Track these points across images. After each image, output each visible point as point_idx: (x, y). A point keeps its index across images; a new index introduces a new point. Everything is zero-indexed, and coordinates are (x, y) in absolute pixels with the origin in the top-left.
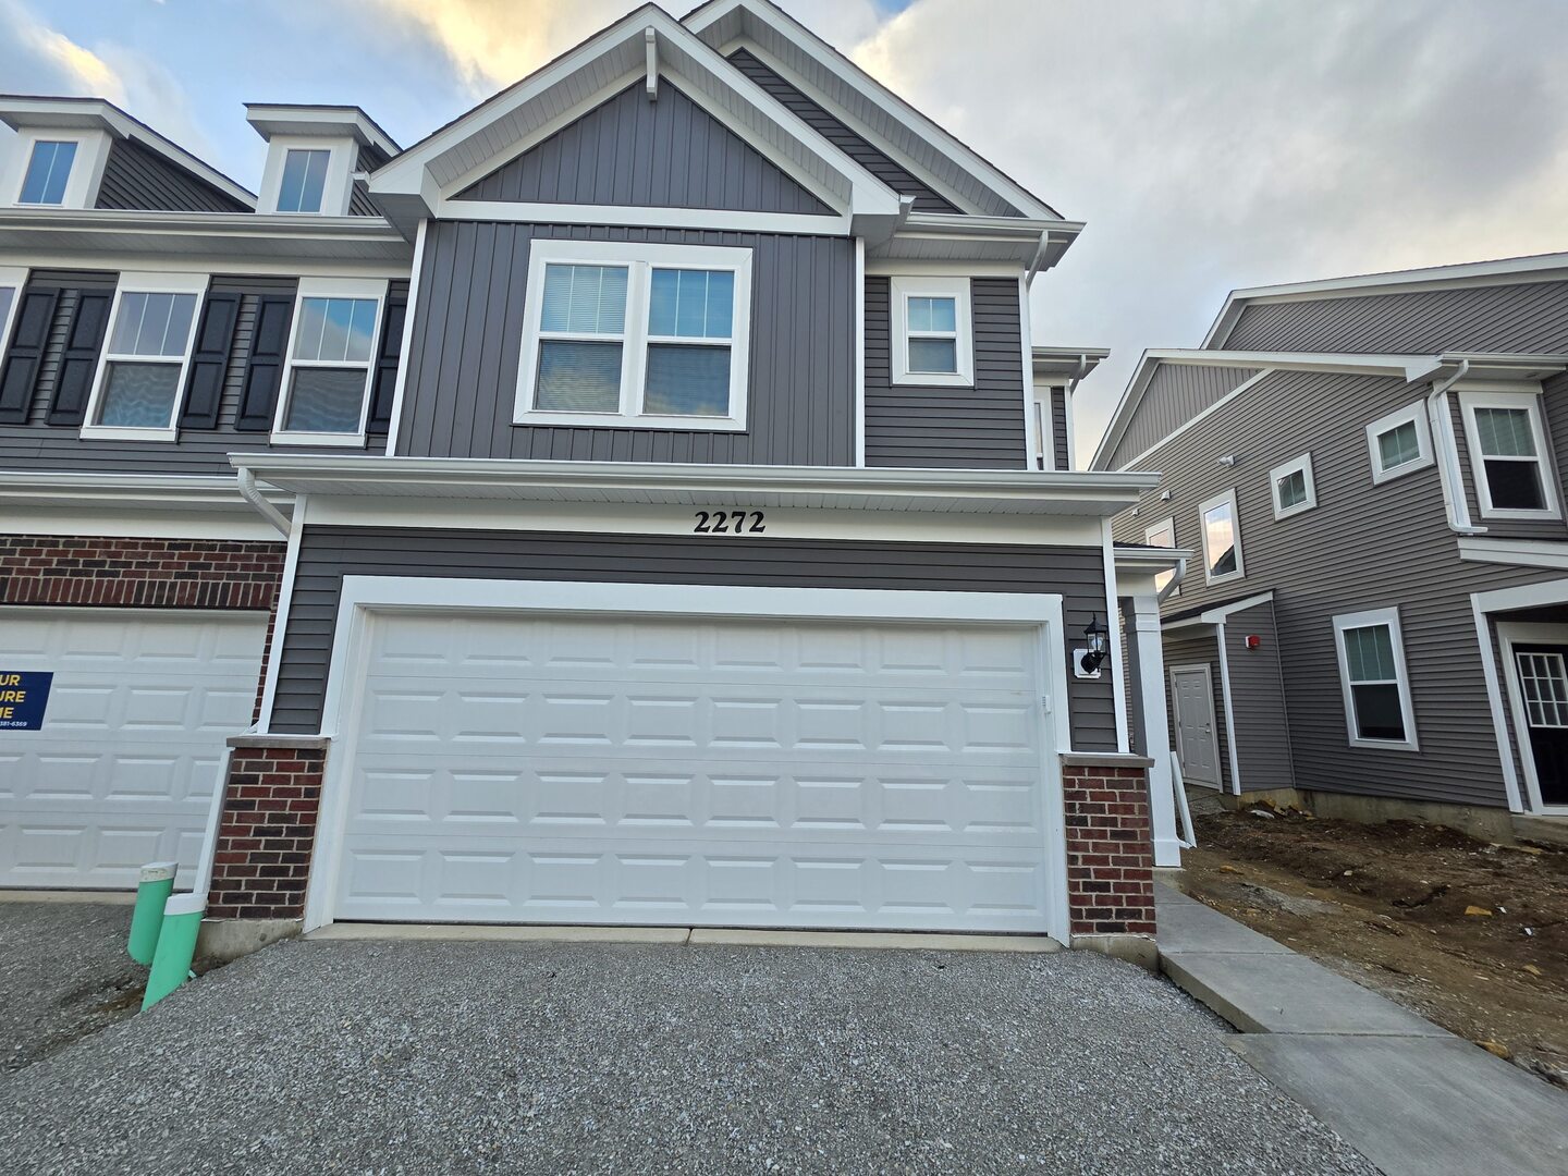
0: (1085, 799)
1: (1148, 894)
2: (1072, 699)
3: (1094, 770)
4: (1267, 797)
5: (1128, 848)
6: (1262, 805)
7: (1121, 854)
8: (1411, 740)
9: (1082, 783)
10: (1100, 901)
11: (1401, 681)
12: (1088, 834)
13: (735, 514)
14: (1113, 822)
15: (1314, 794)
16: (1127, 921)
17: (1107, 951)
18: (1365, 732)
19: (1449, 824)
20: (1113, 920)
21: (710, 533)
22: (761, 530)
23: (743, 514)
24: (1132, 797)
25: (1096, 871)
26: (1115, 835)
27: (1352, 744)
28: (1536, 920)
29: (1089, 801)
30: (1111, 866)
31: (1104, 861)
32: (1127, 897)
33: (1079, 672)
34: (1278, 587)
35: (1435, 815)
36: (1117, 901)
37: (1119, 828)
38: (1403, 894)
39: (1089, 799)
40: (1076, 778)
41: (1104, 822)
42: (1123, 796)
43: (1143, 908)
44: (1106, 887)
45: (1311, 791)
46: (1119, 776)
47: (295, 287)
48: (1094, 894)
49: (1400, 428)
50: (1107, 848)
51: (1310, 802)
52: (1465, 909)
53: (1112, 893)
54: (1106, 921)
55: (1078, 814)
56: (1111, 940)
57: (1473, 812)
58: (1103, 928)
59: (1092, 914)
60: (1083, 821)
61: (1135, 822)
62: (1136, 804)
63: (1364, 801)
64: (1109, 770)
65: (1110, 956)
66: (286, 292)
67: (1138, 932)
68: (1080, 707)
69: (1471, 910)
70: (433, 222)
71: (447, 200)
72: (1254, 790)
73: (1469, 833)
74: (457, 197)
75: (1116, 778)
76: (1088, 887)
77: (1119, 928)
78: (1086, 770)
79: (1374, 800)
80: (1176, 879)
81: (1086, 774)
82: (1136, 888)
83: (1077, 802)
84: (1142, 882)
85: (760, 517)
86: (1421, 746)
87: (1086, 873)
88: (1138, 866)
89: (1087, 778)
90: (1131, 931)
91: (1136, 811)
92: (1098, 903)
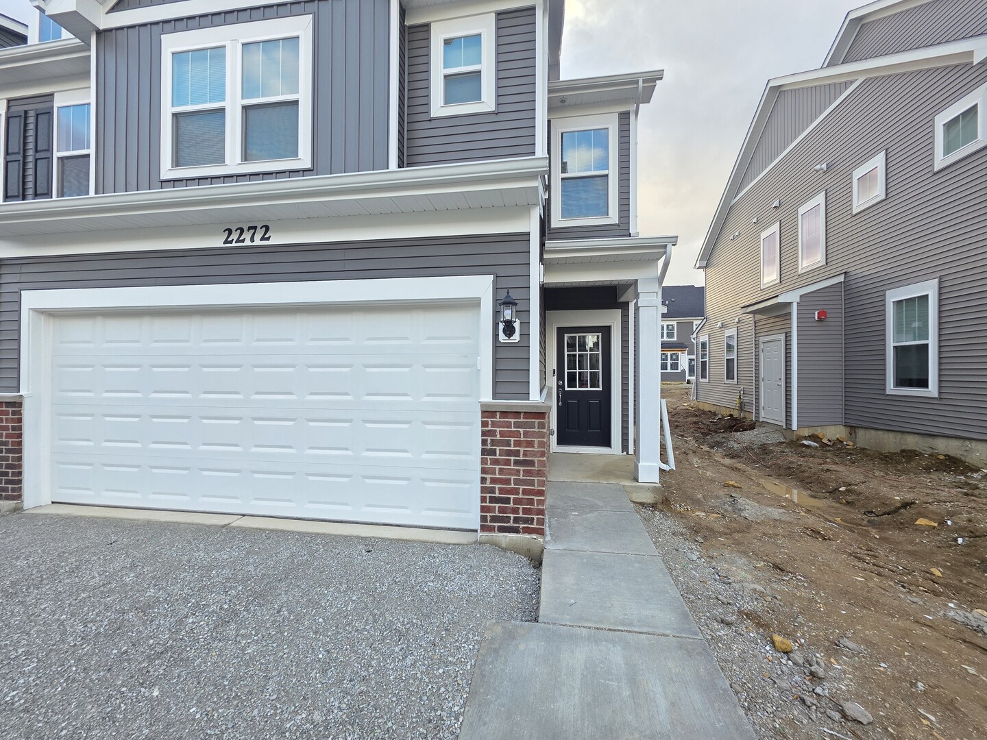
0: (496, 436)
1: (540, 507)
2: (496, 360)
3: (504, 414)
4: (819, 432)
5: (527, 473)
6: (813, 437)
7: (521, 477)
8: (932, 389)
9: (493, 424)
10: (502, 510)
11: (932, 342)
12: (496, 462)
13: (250, 228)
14: (517, 453)
15: (857, 430)
16: (521, 526)
17: (504, 545)
18: (900, 382)
19: (953, 453)
20: (511, 524)
21: (234, 244)
22: (268, 239)
23: (255, 228)
24: (534, 434)
25: (500, 489)
26: (517, 463)
27: (888, 392)
28: (971, 532)
29: (498, 437)
30: (513, 486)
31: (508, 481)
32: (523, 508)
33: (502, 338)
34: (849, 270)
35: (944, 447)
36: (515, 511)
37: (521, 458)
38: (876, 507)
39: (498, 436)
40: (489, 420)
41: (509, 453)
42: (526, 434)
43: (535, 517)
44: (507, 501)
45: (855, 427)
46: (524, 418)
47: (52, 101)
48: (497, 505)
49: (965, 114)
50: (510, 472)
51: (853, 435)
52: (916, 520)
53: (511, 505)
54: (505, 525)
55: (489, 447)
56: (508, 538)
57: (974, 444)
58: (502, 530)
59: (494, 519)
60: (493, 452)
61: (534, 454)
62: (536, 440)
63: (891, 435)
64: (516, 414)
65: (504, 550)
66: (47, 105)
67: (529, 533)
68: (502, 365)
69: (921, 522)
70: (99, 33)
71: (107, 13)
72: (809, 427)
73: (967, 460)
74: (113, 10)
75: (522, 420)
76: (493, 500)
77: (516, 530)
78: (498, 414)
79: (899, 435)
80: (652, 492)
81: (498, 417)
82: (531, 502)
83: (489, 438)
84: (535, 498)
85: (267, 228)
86: (940, 393)
87: (492, 490)
88: (534, 486)
89: (498, 420)
90: (524, 532)
91: (536, 445)
92: (499, 512)
